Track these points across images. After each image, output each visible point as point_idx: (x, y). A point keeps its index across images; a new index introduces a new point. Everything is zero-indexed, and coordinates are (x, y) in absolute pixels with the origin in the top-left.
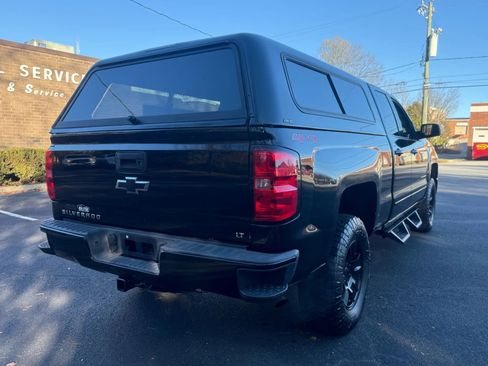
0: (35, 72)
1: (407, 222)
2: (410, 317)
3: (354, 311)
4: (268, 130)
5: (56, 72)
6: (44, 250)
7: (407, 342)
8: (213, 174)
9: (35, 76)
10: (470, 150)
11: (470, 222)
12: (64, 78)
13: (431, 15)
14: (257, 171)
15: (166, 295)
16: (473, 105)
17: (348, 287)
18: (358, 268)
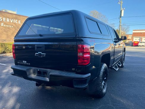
0: (4, 20)
1: (117, 64)
2: (120, 92)
3: (104, 91)
4: (82, 38)
5: (11, 19)
6: (12, 74)
7: (120, 99)
8: (61, 51)
9: (4, 21)
10: (133, 43)
11: (134, 64)
12: (13, 21)
13: (122, 4)
14: (79, 50)
15: (48, 87)
16: (133, 30)
17: (103, 84)
18: (105, 78)
